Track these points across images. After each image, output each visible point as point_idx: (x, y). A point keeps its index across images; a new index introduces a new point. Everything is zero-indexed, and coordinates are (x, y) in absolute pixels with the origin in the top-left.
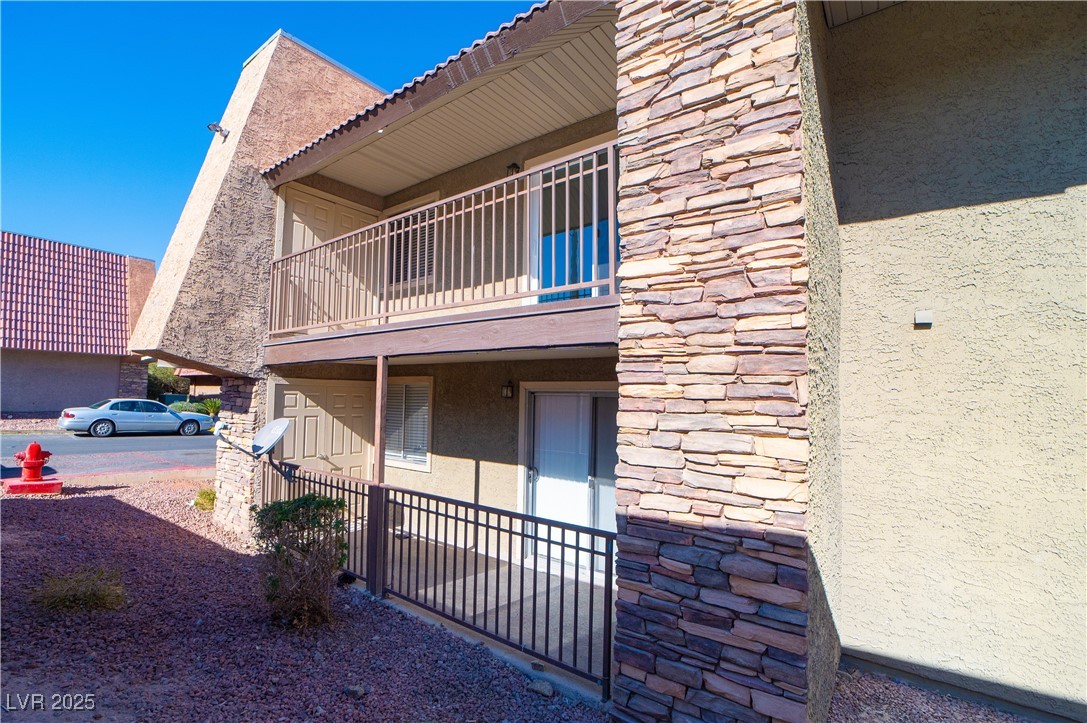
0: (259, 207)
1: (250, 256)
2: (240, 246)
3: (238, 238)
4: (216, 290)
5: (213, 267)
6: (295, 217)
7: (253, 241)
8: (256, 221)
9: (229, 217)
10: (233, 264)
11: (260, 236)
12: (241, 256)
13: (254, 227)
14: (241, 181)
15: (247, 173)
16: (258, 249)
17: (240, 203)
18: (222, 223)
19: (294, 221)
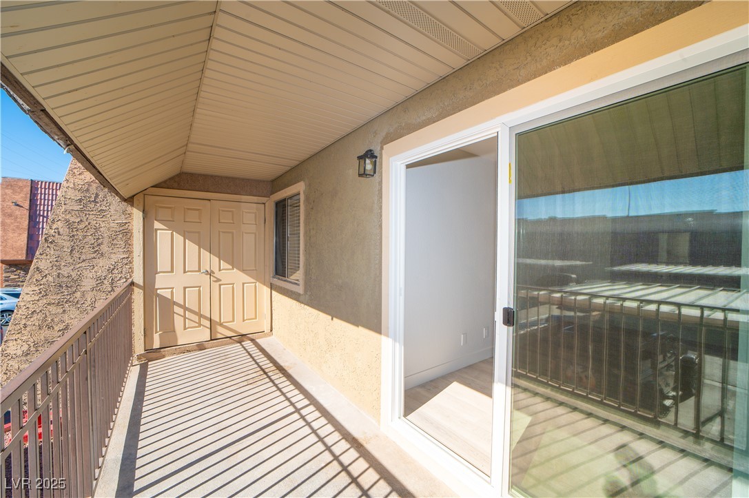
0: (108, 225)
1: (100, 281)
2: (85, 273)
3: (83, 265)
4: (57, 328)
5: (49, 304)
6: (157, 225)
7: (103, 264)
8: (106, 241)
9: (68, 244)
10: (78, 295)
11: (112, 256)
12: (88, 284)
13: (104, 248)
14: (80, 200)
15: (87, 190)
16: (111, 271)
17: (81, 226)
18: (57, 253)
19: (156, 230)
